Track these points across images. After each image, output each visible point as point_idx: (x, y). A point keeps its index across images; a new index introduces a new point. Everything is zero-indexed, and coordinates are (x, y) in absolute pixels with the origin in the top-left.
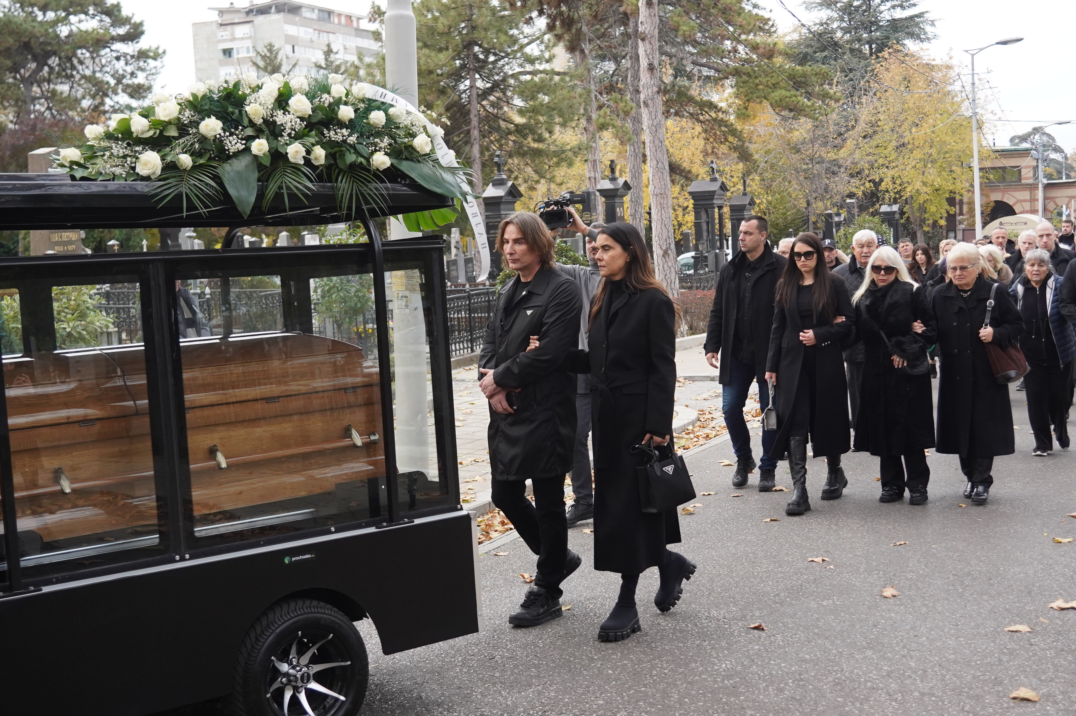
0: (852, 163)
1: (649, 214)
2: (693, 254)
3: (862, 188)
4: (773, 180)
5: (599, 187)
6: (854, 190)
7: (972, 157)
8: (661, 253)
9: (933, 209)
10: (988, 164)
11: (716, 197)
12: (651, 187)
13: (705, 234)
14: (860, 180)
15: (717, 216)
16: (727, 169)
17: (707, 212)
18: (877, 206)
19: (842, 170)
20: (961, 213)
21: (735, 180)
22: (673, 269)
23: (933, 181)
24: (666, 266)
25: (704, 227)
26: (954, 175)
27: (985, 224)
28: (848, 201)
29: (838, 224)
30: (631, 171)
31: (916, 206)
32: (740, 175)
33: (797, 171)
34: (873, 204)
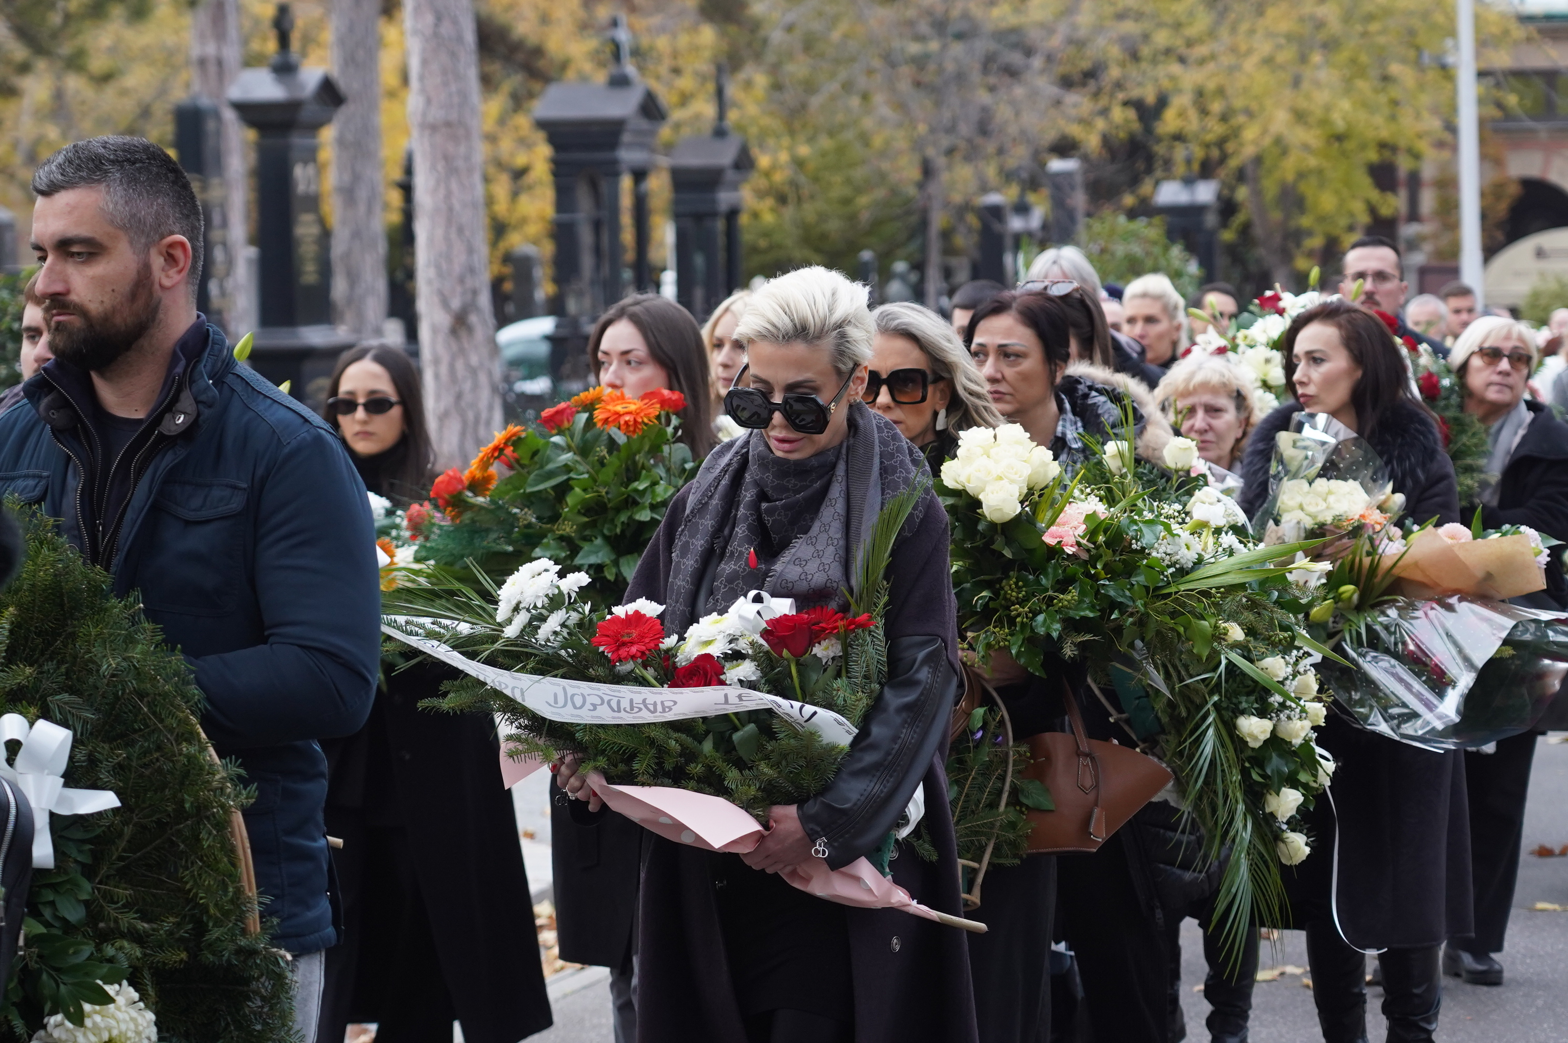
0: (1071, 41)
1: (407, 189)
2: (545, 325)
3: (1100, 124)
4: (810, 87)
5: (235, 92)
6: (1075, 130)
7: (1452, 33)
8: (444, 319)
9: (1327, 202)
10: (1503, 60)
11: (626, 137)
12: (413, 100)
13: (587, 261)
14: (1096, 95)
15: (626, 201)
16: (662, 43)
17: (594, 186)
18: (1146, 188)
19: (1037, 62)
20: (1414, 216)
21: (686, 83)
22: (483, 379)
23: (1328, 108)
24: (460, 365)
25: (586, 236)
26: (1395, 92)
27: (1490, 251)
28: (1057, 165)
29: (1018, 241)
30: (341, 42)
31: (1270, 187)
32: (705, 67)
33: (890, 60)
34: (1134, 182)
